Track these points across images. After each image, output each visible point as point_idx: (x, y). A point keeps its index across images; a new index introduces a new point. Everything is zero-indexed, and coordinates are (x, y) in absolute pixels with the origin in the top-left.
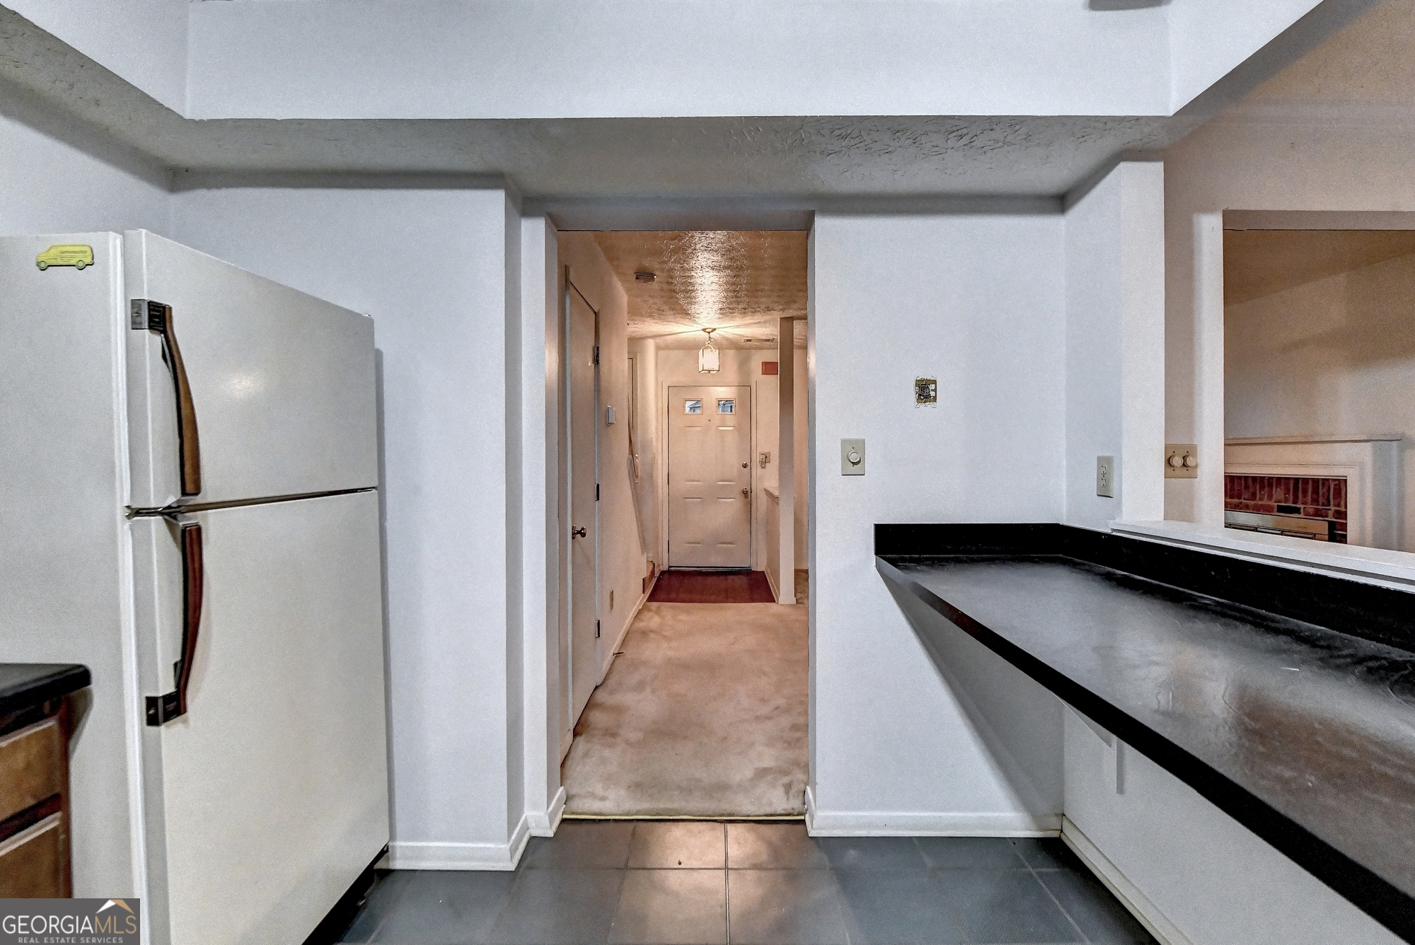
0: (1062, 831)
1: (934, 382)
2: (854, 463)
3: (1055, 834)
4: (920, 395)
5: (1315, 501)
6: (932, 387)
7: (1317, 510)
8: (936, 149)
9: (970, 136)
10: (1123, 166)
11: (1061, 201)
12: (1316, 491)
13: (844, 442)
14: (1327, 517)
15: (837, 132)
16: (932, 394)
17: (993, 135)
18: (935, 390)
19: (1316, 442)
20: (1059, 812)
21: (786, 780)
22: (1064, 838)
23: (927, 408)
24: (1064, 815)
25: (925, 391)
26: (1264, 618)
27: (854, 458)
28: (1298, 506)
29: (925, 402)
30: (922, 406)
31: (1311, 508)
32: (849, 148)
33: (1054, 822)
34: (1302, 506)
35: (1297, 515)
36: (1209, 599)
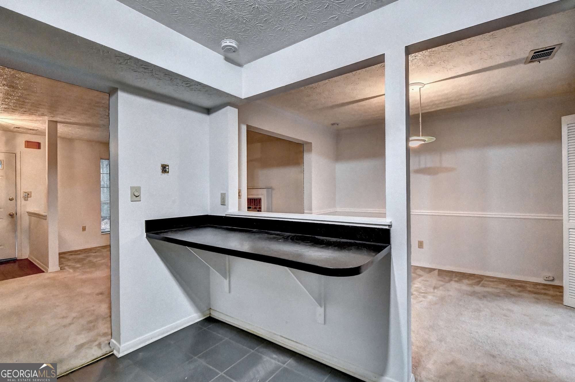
0: (210, 314)
1: (168, 166)
2: (136, 196)
3: (208, 316)
4: (163, 170)
5: (255, 205)
6: (167, 167)
7: (255, 207)
8: (177, 84)
9: (190, 85)
10: (229, 108)
11: (208, 111)
12: (255, 202)
13: (132, 188)
14: (257, 209)
15: (143, 66)
16: (167, 170)
17: (196, 87)
18: (168, 169)
19: (256, 188)
20: (209, 308)
21: (97, 343)
22: (211, 316)
23: (166, 175)
24: (210, 309)
25: (165, 169)
26: (268, 232)
27: (136, 194)
28: (250, 206)
29: (165, 173)
30: (163, 174)
31: (254, 207)
32: (145, 73)
33: (208, 312)
34: (252, 207)
35: (250, 209)
36: (255, 230)
